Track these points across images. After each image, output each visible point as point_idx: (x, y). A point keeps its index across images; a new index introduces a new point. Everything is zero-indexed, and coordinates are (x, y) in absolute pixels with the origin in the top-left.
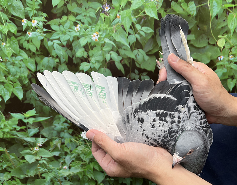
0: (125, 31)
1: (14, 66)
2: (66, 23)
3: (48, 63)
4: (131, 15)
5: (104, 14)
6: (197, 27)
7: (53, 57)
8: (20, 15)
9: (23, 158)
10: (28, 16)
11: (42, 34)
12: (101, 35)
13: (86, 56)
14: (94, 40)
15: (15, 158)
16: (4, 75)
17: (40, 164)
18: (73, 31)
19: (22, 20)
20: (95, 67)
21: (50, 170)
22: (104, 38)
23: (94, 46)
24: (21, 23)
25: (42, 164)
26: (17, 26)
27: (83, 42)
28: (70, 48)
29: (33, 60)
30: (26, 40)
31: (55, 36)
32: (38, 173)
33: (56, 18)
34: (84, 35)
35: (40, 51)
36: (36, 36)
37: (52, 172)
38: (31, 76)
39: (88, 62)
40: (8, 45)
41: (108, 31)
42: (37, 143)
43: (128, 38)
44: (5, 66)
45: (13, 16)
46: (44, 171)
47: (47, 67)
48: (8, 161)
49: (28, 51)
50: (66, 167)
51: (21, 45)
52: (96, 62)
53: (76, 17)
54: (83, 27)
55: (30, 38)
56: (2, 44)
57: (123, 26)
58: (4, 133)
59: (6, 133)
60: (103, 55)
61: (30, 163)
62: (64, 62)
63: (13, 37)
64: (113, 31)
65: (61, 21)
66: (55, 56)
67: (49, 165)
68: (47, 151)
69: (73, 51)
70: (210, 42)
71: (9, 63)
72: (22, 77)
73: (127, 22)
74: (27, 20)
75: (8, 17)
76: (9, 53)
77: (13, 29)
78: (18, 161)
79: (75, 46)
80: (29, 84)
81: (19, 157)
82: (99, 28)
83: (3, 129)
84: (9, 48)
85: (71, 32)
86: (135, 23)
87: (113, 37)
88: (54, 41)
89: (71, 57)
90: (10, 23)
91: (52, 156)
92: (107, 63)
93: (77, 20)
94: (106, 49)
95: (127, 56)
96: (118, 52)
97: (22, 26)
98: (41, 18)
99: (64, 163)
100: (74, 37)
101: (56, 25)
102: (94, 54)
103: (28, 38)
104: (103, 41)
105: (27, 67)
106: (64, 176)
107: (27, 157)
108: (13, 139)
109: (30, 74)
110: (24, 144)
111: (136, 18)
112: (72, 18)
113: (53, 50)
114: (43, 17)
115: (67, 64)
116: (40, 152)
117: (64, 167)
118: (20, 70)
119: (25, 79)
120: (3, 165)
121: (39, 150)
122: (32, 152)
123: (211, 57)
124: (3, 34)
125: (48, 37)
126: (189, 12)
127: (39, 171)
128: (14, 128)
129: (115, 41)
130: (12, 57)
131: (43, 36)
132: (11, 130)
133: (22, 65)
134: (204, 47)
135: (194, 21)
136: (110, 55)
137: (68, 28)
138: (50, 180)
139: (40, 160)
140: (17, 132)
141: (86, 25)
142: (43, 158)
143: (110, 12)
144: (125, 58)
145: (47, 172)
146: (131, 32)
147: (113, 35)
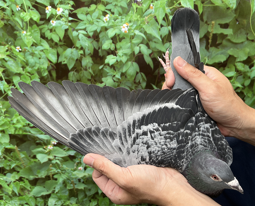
0: (157, 23)
1: (33, 56)
2: (94, 12)
3: (71, 55)
4: (165, 5)
5: (137, 4)
6: (236, 20)
7: (77, 48)
8: (44, 2)
9: (35, 157)
10: (53, 3)
11: (66, 23)
12: (132, 26)
13: (113, 48)
14: (123, 32)
15: (26, 157)
16: (21, 66)
17: (53, 164)
18: (101, 21)
19: (47, 8)
20: (122, 60)
21: (63, 171)
22: (135, 29)
23: (123, 38)
24: (45, 11)
25: (55, 164)
26: (41, 14)
27: (111, 33)
28: (96, 40)
29: (54, 51)
30: (48, 29)
31: (81, 26)
32: (50, 174)
33: (83, 7)
34: (113, 26)
35: (63, 41)
36: (60, 25)
37: (66, 173)
38: (51, 68)
39: (114, 55)
40: (29, 33)
41: (140, 22)
42: (52, 141)
43: (161, 30)
44: (24, 57)
45: (36, 2)
46: (56, 171)
47: (69, 59)
48: (18, 159)
49: (50, 41)
50: (81, 168)
51: (42, 35)
52: (124, 55)
53: (105, 6)
54: (112, 17)
55: (53, 27)
56: (23, 32)
57: (155, 18)
58: (16, 129)
59: (18, 129)
60: (131, 48)
61: (42, 162)
62: (89, 54)
63: (35, 25)
64: (144, 23)
65: (89, 10)
66: (79, 48)
67: (62, 165)
68: (62, 150)
69: (100, 43)
70: (248, 38)
71: (29, 53)
72: (41, 68)
73: (160, 14)
74: (52, 7)
75: (32, 4)
76: (29, 42)
77: (36, 16)
78: (29, 159)
79: (102, 37)
80: (48, 77)
81: (30, 156)
82: (130, 19)
83: (16, 124)
84: (29, 37)
85: (99, 22)
86: (169, 14)
87: (144, 28)
88: (79, 31)
89: (97, 49)
90: (33, 10)
91: (67, 155)
92: (135, 57)
93: (106, 10)
94: (135, 41)
95: (158, 49)
96: (148, 45)
97: (46, 14)
98: (67, 6)
99: (79, 164)
100: (102, 28)
101: (83, 14)
102: (122, 46)
103: (52, 26)
104: (133, 33)
105: (47, 58)
106: (78, 178)
107: (39, 156)
108: (25, 136)
109: (51, 66)
110: (37, 142)
111: (171, 10)
112: (101, 8)
113: (78, 41)
114: (70, 5)
115: (91, 57)
116: (54, 150)
117: (79, 168)
118: (40, 61)
119: (44, 71)
120: (12, 163)
121: (52, 149)
122: (45, 150)
123: (249, 53)
124: (25, 22)
125: (73, 27)
126: (228, 5)
127: (51, 171)
128: (27, 124)
129: (145, 33)
130: (32, 47)
131: (68, 25)
132: (24, 126)
133: (42, 55)
134: (242, 43)
135: (233, 14)
136: (139, 48)
137: (96, 17)
138: (63, 182)
139: (53, 160)
140: (30, 128)
141: (116, 15)
142: (56, 158)
143: (143, 2)
144: (155, 52)
145: (60, 173)
146: (164, 23)
147: (144, 26)
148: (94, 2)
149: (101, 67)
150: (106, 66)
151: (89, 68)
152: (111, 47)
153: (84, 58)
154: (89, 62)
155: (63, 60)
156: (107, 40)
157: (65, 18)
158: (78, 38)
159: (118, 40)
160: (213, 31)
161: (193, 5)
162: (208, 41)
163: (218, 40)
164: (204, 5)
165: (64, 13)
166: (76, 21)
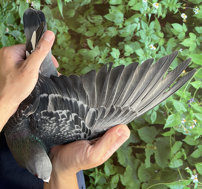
148: (166, 35)
149: (108, 44)
150: (110, 49)
151: (107, 34)
152: (127, 52)
153: (115, 28)
154: (112, 33)
155: (112, 10)
156: (133, 49)
157: (150, 11)
158: (133, 22)
159: (133, 59)
160: (147, 148)
161: (170, 127)
162: (138, 145)
163: (139, 154)
164: (170, 137)
165: (155, 9)
166: (148, 21)
